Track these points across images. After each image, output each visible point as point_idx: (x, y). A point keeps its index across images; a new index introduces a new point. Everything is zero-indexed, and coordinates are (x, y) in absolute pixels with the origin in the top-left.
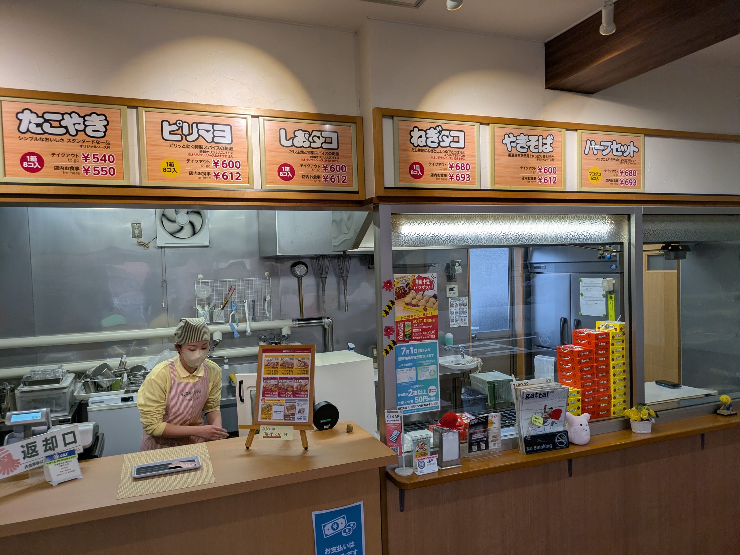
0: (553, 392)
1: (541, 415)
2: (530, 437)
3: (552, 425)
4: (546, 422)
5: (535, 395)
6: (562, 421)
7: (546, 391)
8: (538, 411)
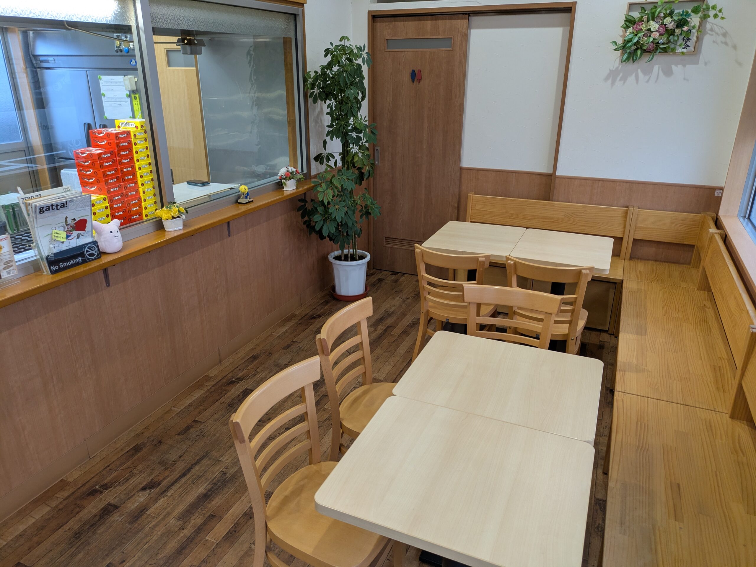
0: (72, 201)
1: (63, 228)
2: (53, 256)
3: (78, 237)
4: (70, 236)
5: (51, 207)
6: (88, 232)
7: (64, 201)
8: (58, 225)
